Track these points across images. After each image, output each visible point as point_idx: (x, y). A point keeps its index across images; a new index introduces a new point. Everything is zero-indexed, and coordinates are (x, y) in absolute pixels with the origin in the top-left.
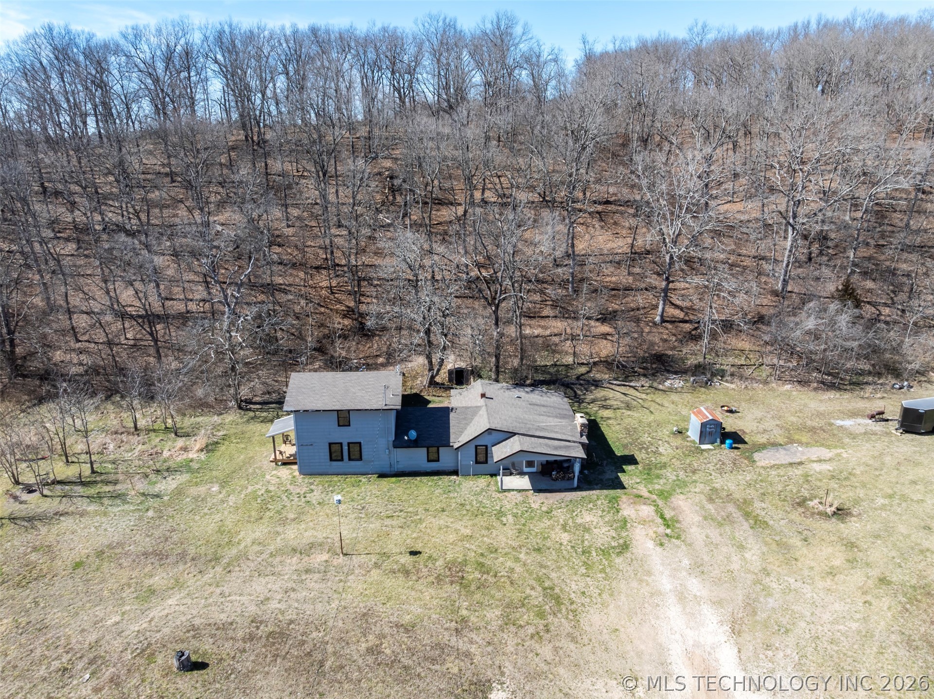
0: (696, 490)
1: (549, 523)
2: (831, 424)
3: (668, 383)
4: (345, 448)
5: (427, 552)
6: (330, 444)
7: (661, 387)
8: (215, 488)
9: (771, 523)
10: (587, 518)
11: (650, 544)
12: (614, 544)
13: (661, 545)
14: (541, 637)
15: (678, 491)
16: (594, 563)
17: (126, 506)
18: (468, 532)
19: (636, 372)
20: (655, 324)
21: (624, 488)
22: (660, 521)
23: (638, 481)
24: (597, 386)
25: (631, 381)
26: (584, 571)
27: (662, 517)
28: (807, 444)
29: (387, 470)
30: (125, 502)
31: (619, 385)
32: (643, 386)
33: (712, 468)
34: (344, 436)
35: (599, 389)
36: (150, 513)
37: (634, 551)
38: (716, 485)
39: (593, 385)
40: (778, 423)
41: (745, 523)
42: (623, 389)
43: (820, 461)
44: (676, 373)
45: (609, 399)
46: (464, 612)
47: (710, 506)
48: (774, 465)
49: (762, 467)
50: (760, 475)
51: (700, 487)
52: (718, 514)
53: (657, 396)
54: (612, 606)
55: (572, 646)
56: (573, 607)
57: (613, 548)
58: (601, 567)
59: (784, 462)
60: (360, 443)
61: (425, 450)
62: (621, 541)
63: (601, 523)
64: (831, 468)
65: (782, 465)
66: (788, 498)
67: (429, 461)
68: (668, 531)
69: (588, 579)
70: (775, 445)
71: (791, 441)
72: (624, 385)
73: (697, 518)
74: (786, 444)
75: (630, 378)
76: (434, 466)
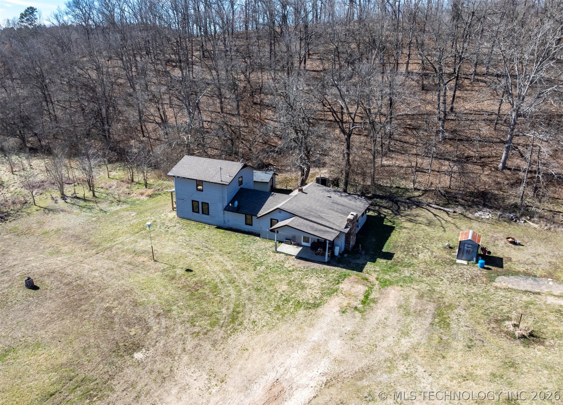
1: (283, 277)
3: (477, 214)
4: (200, 205)
5: (196, 271)
6: (193, 201)
7: (470, 215)
8: (133, 214)
9: (454, 325)
10: (312, 281)
11: (336, 309)
12: (311, 301)
13: (344, 312)
14: (198, 335)
15: (401, 283)
16: (284, 308)
17: (89, 213)
18: (230, 268)
19: (458, 202)
20: (497, 169)
21: (361, 271)
22: (362, 297)
23: (378, 269)
24: (418, 206)
25: (448, 208)
26: (271, 310)
27: (367, 296)
29: (222, 224)
30: (91, 211)
31: (436, 208)
32: (455, 212)
33: (448, 276)
34: (200, 198)
35: (418, 209)
36: (94, 219)
37: (320, 309)
38: (437, 288)
39: (415, 205)
40: (554, 260)
41: (430, 319)
42: (436, 212)
44: (491, 208)
45: (420, 216)
46: (175, 307)
47: (414, 300)
48: (509, 288)
49: (496, 287)
50: (487, 291)
52: (415, 306)
53: (462, 221)
54: (262, 335)
55: (209, 347)
56: (238, 327)
57: (308, 303)
58: (285, 311)
59: (521, 288)
60: (208, 204)
61: (244, 216)
62: (318, 301)
63: (317, 287)
65: (517, 290)
66: (492, 314)
67: (246, 224)
68: (360, 306)
69: (268, 315)
70: (529, 275)
71: (549, 276)
72: (440, 209)
73: (393, 305)
74: (541, 277)
75: (450, 206)
76: (248, 228)
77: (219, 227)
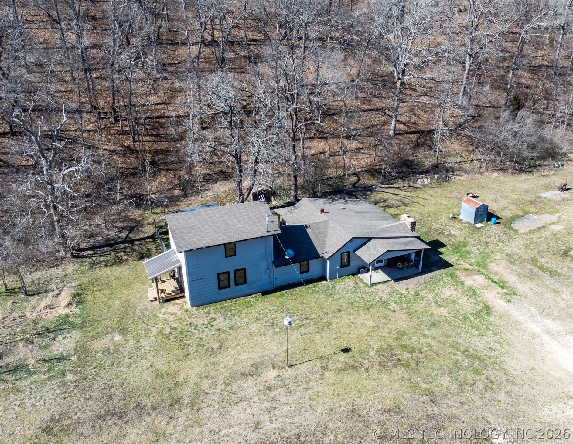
0: (498, 257)
1: (424, 303)
2: (540, 197)
3: (419, 182)
4: (232, 275)
5: (355, 347)
6: (218, 275)
7: (416, 185)
8: (118, 338)
9: (559, 271)
10: (447, 293)
11: (502, 303)
12: (479, 308)
13: (509, 301)
14: (491, 388)
15: (488, 260)
16: (477, 325)
17: (35, 376)
18: (372, 323)
19: (393, 176)
20: (390, 137)
21: (452, 266)
22: (494, 284)
23: (457, 258)
24: (371, 191)
25: (393, 184)
26: (477, 332)
27: (493, 281)
28: (537, 213)
29: (267, 288)
30: (30, 373)
31: (387, 188)
32: (404, 187)
33: (495, 240)
35: (374, 193)
36: (70, 377)
37: (496, 310)
38: (507, 252)
39: (368, 190)
40: (508, 201)
41: (545, 275)
42: (392, 191)
43: (553, 223)
44: (421, 173)
45: (387, 200)
46: (424, 386)
47: (515, 267)
48: (530, 231)
49: (524, 234)
50: (527, 239)
51: (499, 256)
52: (524, 271)
53: (418, 192)
54: (516, 353)
55: (516, 388)
56: (492, 360)
57: (481, 311)
58: (485, 327)
59: (534, 228)
60: (244, 269)
61: (298, 264)
62: (482, 305)
63: (459, 295)
64: (563, 227)
65: (535, 230)
66: (556, 253)
67: (301, 273)
68: (505, 290)
69: (485, 337)
70: (519, 217)
71: (527, 213)
72: (391, 188)
73: (515, 278)
74: (525, 215)
75: (392, 181)
76: (306, 276)
77: (265, 293)
